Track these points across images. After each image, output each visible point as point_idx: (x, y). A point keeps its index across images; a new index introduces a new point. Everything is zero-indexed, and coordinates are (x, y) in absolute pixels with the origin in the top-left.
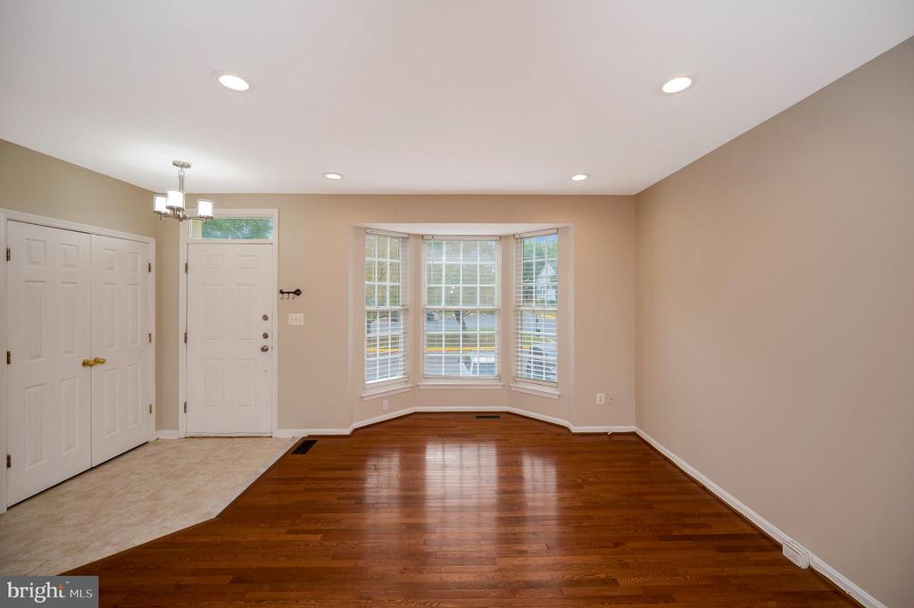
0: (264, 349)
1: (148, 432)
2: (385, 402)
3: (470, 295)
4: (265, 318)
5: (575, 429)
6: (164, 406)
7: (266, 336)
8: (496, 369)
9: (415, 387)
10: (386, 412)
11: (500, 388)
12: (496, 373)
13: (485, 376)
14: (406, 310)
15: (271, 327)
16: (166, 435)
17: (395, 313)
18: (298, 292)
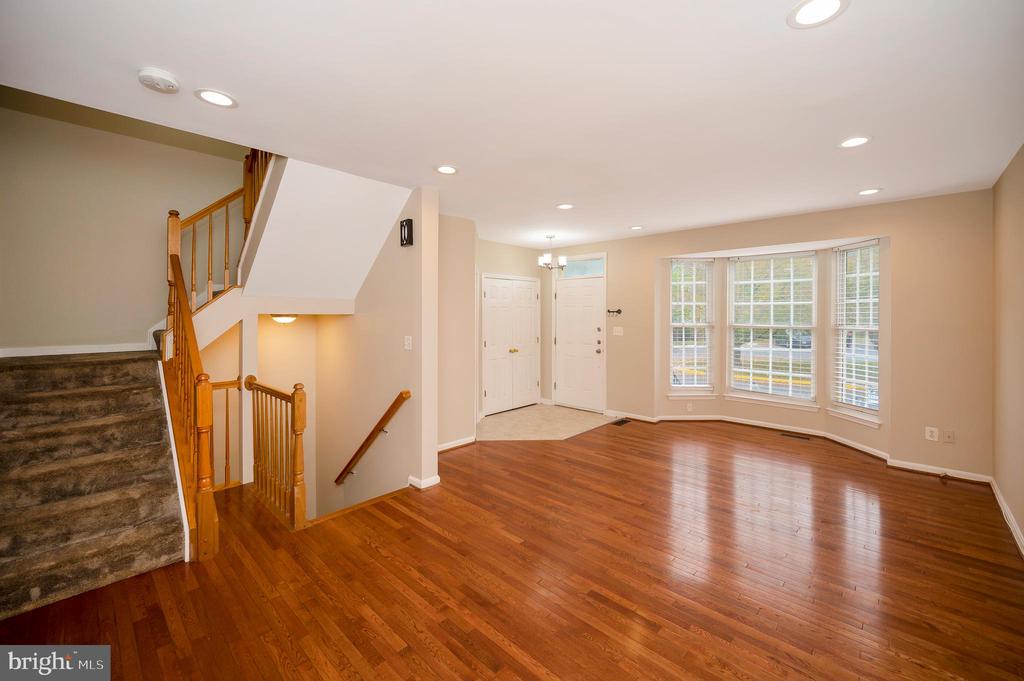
0: (598, 352)
1: (535, 398)
2: (690, 405)
3: (782, 314)
4: (599, 329)
5: (891, 462)
6: (545, 383)
7: (599, 343)
8: (812, 391)
9: (721, 397)
10: (690, 413)
11: (816, 410)
12: (812, 395)
13: (797, 396)
14: (713, 327)
15: (602, 336)
16: (546, 401)
17: (701, 330)
18: (619, 312)
